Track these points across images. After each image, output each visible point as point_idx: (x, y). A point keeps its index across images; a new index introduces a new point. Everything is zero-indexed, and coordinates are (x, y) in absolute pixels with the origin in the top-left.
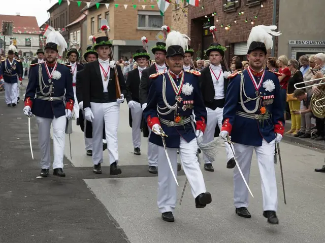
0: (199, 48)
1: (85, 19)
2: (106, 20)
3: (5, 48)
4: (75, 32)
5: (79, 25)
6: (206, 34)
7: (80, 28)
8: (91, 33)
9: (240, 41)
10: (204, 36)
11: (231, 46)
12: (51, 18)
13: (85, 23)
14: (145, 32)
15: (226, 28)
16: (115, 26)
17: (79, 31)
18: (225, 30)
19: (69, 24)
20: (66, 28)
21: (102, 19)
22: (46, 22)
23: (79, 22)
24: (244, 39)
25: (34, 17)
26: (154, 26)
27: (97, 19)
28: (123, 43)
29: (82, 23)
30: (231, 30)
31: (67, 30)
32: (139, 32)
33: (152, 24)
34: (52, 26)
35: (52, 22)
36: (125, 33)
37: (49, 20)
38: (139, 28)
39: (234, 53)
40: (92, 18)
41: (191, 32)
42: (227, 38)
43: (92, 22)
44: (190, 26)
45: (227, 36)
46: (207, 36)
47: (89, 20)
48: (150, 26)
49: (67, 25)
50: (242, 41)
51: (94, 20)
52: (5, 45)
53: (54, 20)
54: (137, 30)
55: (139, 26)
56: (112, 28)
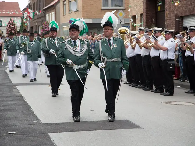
0: (153, 22)
1: (58, 2)
2: (76, 2)
4: (50, 14)
5: (53, 7)
6: (159, 10)
7: (55, 10)
8: (64, 14)
9: (188, 14)
10: (157, 12)
11: (180, 19)
12: (30, 2)
13: (58, 5)
14: (108, 11)
15: (176, 4)
16: (83, 7)
17: (53, 13)
18: (175, 6)
19: (45, 6)
20: (43, 10)
21: (72, 2)
22: (27, 7)
23: (53, 5)
24: (191, 12)
25: (17, 3)
26: (116, 6)
27: (68, 2)
28: (90, 21)
29: (56, 6)
30: (180, 5)
31: (43, 12)
32: (103, 11)
33: (114, 4)
34: (31, 9)
35: (31, 5)
36: (92, 12)
37: (29, 4)
38: (103, 8)
39: (183, 25)
40: (64, 1)
41: (146, 9)
42: (176, 12)
43: (64, 4)
44: (145, 3)
45: (177, 10)
47: (61, 3)
48: (112, 6)
49: (43, 8)
50: (190, 14)
51: (65, 3)
53: (33, 4)
54: (102, 10)
55: (103, 6)
56: (80, 8)
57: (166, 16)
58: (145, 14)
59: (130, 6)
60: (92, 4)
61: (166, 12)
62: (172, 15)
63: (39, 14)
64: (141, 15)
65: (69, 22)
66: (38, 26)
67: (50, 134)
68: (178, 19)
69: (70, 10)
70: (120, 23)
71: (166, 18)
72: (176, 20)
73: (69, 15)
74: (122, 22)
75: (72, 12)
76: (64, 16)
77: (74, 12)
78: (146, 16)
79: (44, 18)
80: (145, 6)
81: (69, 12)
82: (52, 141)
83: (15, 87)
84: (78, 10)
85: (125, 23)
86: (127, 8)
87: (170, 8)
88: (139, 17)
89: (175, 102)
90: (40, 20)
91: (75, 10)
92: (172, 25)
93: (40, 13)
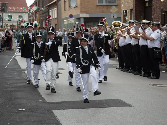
0: (142, 16)
3: (2, 23)
4: (53, 9)
5: (55, 4)
6: (147, 5)
7: (57, 6)
8: (64, 9)
10: (145, 7)
11: (165, 14)
13: (60, 2)
14: (103, 7)
16: (81, 4)
17: (56, 9)
19: (49, 3)
20: (47, 6)
22: (33, 4)
23: (55, 2)
26: (110, 2)
28: (87, 16)
29: (58, 3)
31: (47, 8)
33: (108, 1)
34: (37, 6)
35: (37, 2)
37: (35, 1)
38: (98, 4)
41: (136, 5)
42: (162, 8)
43: (65, 1)
45: (163, 6)
46: (148, 7)
48: (106, 2)
49: (47, 4)
52: (3, 21)
53: (38, 1)
54: (97, 6)
55: (99, 3)
56: (79, 5)
57: (153, 11)
58: (134, 9)
59: (122, 2)
60: (89, 1)
61: (153, 7)
62: (158, 10)
63: (43, 10)
64: (131, 10)
65: (69, 16)
66: (43, 20)
67: (53, 111)
68: (163, 14)
69: (70, 6)
70: (113, 17)
71: (153, 13)
72: (162, 14)
73: (69, 10)
74: (114, 16)
75: (71, 8)
76: (65, 11)
77: (73, 8)
78: (136, 10)
79: (48, 13)
80: (135, 3)
81: (69, 8)
82: (55, 117)
83: (23, 72)
84: (77, 6)
85: (118, 17)
86: (119, 4)
87: (157, 4)
88: (130, 12)
89: (161, 84)
90: (45, 15)
91: (74, 6)
92: (158, 18)
93: (45, 9)
